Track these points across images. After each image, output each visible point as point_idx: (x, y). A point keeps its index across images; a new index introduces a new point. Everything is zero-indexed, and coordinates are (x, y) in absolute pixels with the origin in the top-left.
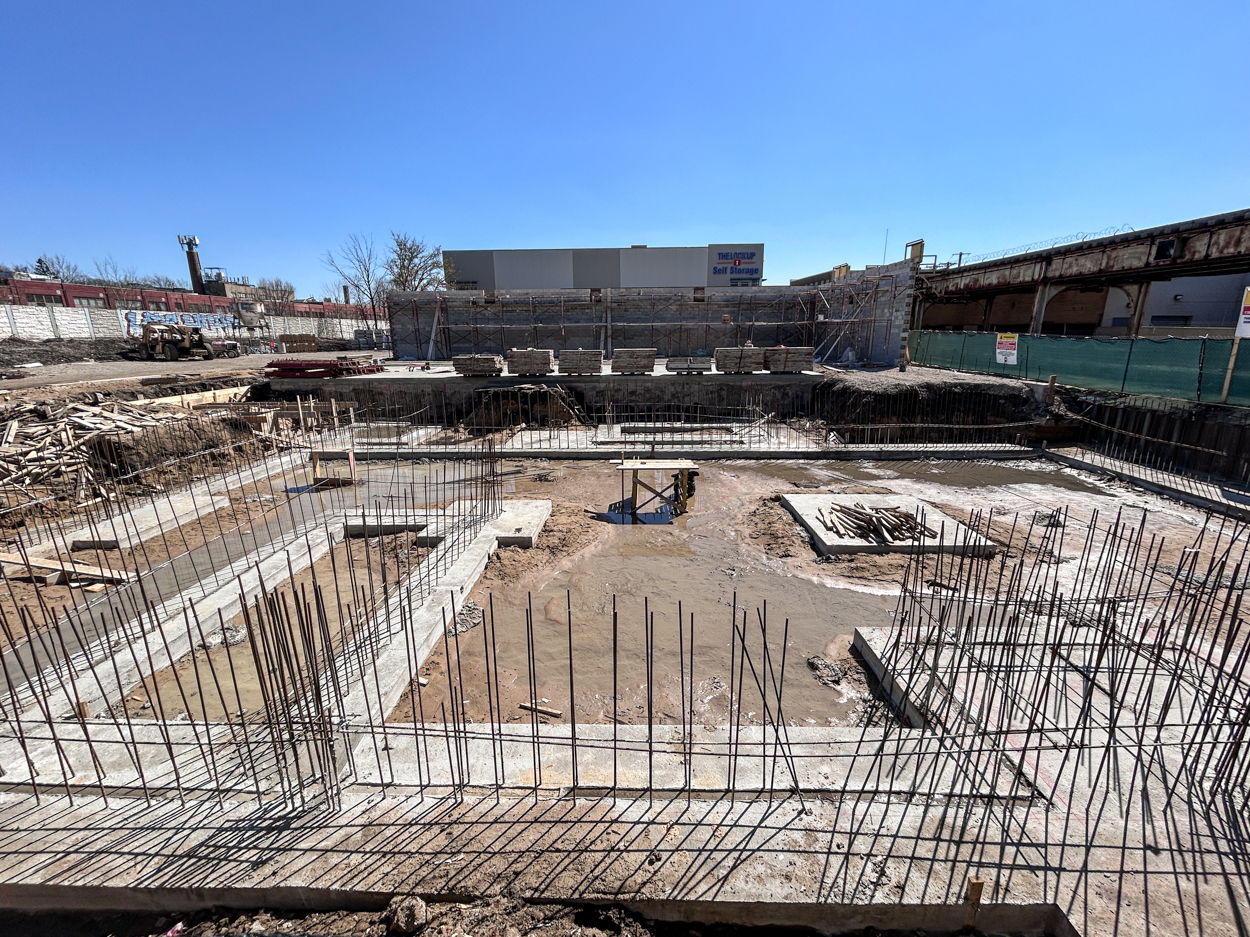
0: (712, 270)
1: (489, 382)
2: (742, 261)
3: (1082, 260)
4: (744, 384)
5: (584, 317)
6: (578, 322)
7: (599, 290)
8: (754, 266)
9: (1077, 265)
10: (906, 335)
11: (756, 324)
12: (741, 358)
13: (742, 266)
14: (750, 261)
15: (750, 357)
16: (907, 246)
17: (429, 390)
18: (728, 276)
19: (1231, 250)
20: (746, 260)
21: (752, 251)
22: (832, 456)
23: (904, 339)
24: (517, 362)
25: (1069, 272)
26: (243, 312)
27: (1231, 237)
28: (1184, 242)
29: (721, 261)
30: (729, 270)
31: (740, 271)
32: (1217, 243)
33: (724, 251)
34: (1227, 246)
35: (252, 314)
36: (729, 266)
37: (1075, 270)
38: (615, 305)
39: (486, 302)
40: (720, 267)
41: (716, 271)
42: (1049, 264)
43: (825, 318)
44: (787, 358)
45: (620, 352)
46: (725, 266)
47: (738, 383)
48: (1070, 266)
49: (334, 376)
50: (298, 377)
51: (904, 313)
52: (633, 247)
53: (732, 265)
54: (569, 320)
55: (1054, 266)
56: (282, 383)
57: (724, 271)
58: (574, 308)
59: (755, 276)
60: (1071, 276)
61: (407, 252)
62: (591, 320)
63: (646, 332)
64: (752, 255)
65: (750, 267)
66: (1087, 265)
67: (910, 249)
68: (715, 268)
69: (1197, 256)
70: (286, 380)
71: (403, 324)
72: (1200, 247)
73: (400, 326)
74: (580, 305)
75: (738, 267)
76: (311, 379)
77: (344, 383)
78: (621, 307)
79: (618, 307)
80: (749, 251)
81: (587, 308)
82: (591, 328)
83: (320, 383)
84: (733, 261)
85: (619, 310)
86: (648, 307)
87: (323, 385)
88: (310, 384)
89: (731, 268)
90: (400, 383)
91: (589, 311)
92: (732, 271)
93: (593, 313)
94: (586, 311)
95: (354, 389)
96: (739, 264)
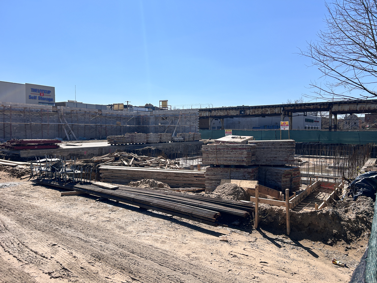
0: (28, 97)
2: (45, 94)
3: (220, 112)
5: (49, 119)
9: (219, 113)
10: (199, 130)
13: (44, 97)
14: (48, 94)
16: (160, 101)
18: (38, 100)
19: (254, 113)
20: (46, 94)
21: (49, 90)
25: (217, 115)
27: (253, 111)
28: (244, 111)
29: (33, 93)
30: (37, 98)
31: (44, 99)
32: (251, 112)
33: (34, 88)
34: (253, 112)
36: (38, 96)
37: (219, 114)
38: (65, 114)
40: (33, 95)
41: (30, 97)
42: (211, 112)
46: (35, 95)
48: (217, 113)
51: (197, 124)
53: (39, 95)
55: (212, 113)
57: (35, 98)
60: (218, 116)
64: (49, 92)
65: (49, 97)
66: (222, 113)
68: (30, 96)
69: (247, 114)
72: (248, 112)
74: (47, 113)
75: (43, 97)
76: (47, 150)
77: (65, 151)
78: (68, 116)
79: (66, 116)
80: (48, 90)
81: (51, 116)
82: (53, 125)
83: (52, 152)
84: (39, 93)
85: (67, 117)
86: (80, 116)
87: (54, 153)
88: (47, 152)
89: (39, 97)
90: (92, 149)
91: (52, 117)
92: (40, 98)
93: (54, 118)
94: (50, 116)
95: (70, 154)
96: (43, 95)
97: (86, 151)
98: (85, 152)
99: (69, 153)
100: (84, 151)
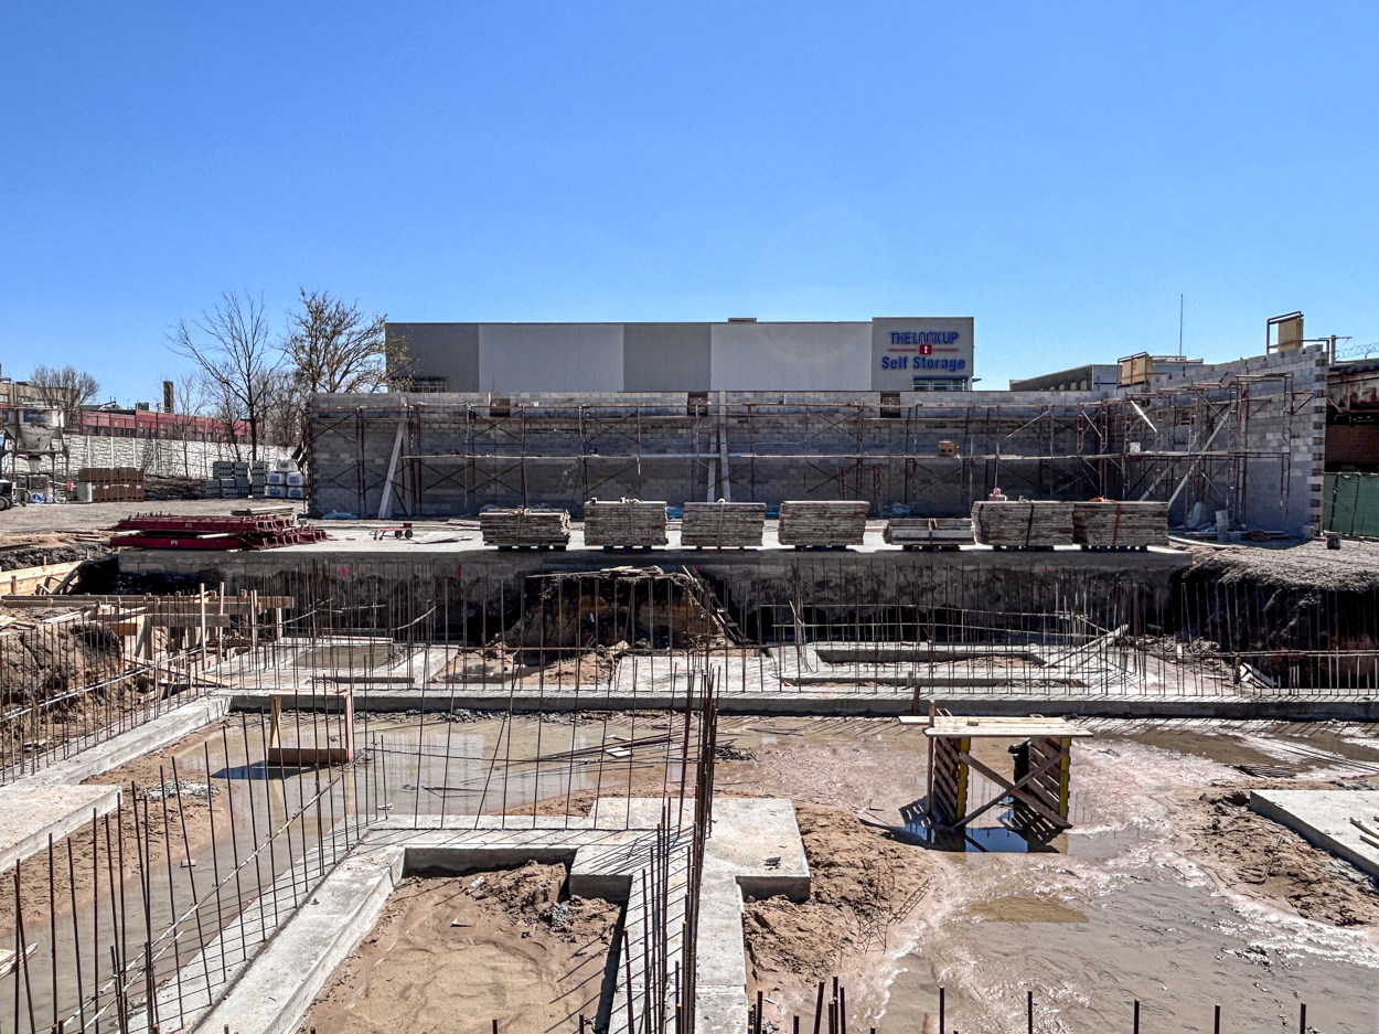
0: (880, 362)
1: (545, 562)
2: (935, 346)
4: (1038, 569)
5: (675, 442)
6: (664, 452)
7: (704, 395)
8: (957, 357)
10: (1319, 480)
11: (1002, 457)
12: (1030, 521)
13: (935, 356)
14: (948, 346)
15: (1048, 518)
16: (1269, 324)
17: (428, 576)
18: (910, 373)
20: (943, 346)
21: (953, 330)
22: (1272, 711)
23: (1316, 488)
24: (603, 524)
26: (26, 426)
29: (896, 346)
30: (910, 363)
31: (932, 365)
33: (901, 330)
35: (41, 430)
36: (911, 356)
38: (733, 421)
39: (492, 415)
40: (894, 356)
41: (887, 364)
43: (1143, 449)
44: (1118, 521)
45: (800, 508)
46: (903, 354)
47: (1027, 569)
49: (246, 546)
50: (174, 548)
51: (1310, 441)
52: (732, 321)
53: (917, 354)
54: (647, 447)
56: (143, 559)
57: (902, 363)
58: (657, 426)
59: (959, 373)
61: (324, 325)
62: (692, 449)
63: (792, 472)
64: (953, 336)
65: (950, 356)
67: (1275, 328)
68: (885, 359)
70: (150, 554)
71: (332, 453)
73: (327, 456)
74: (668, 421)
75: (928, 358)
76: (200, 553)
77: (264, 560)
78: (745, 426)
79: (739, 426)
80: (947, 329)
81: (683, 427)
82: (689, 462)
83: (217, 561)
84: (917, 347)
85: (741, 431)
86: (796, 425)
87: (222, 563)
88: (198, 561)
89: (915, 359)
90: (372, 561)
91: (685, 431)
92: (917, 364)
93: (693, 436)
94: (680, 431)
95: (281, 573)
96: (930, 352)
97: (346, 566)
98: (343, 570)
99: (280, 567)
100: (339, 567)
